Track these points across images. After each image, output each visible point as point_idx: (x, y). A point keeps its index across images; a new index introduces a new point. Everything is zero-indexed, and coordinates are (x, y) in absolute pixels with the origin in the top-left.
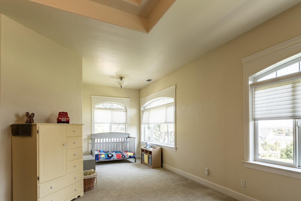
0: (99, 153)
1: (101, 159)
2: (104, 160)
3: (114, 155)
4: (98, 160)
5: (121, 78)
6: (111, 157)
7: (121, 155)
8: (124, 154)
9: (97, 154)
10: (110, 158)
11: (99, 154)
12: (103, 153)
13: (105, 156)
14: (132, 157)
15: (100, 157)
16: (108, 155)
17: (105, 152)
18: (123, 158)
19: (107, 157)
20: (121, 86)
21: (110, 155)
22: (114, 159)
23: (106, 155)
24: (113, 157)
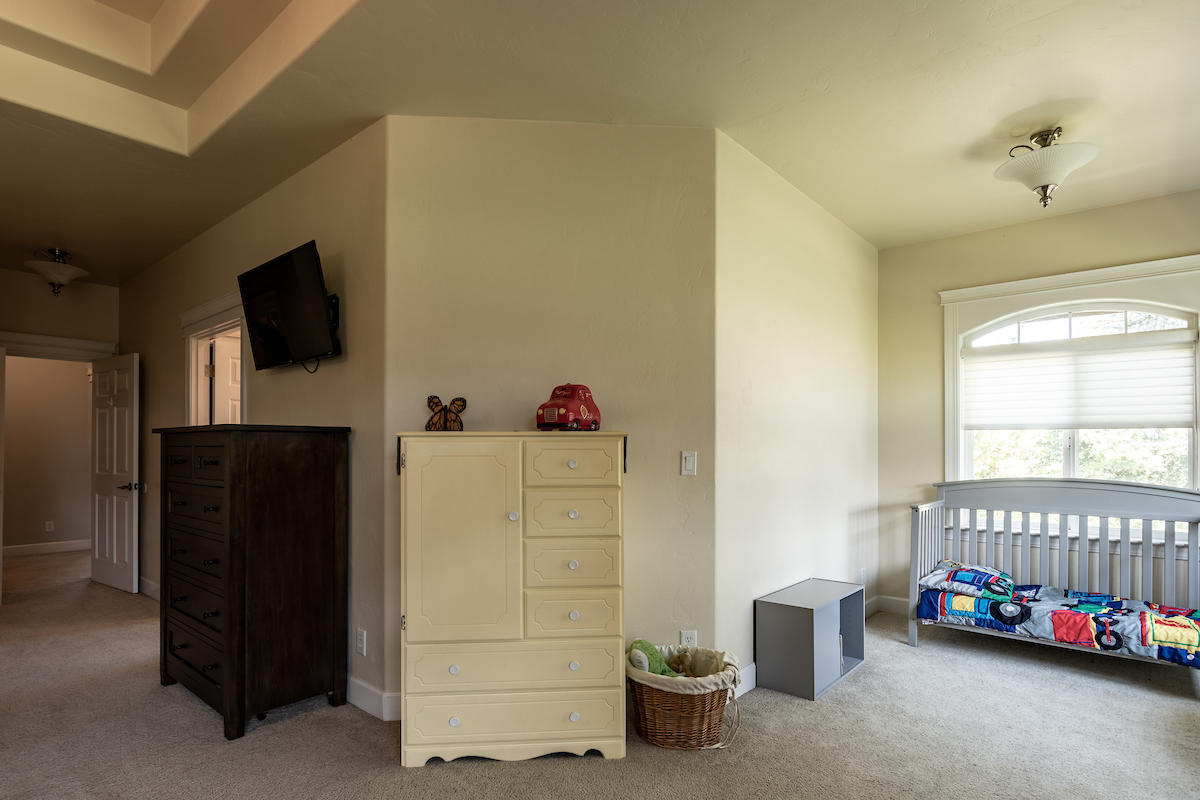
0: (945, 585)
1: (950, 618)
2: (968, 624)
3: (1035, 615)
4: (934, 618)
5: (1045, 137)
6: (1012, 621)
7: (1093, 624)
8: (1116, 622)
9: (931, 584)
10: (1004, 623)
11: (944, 591)
12: (972, 589)
13: (978, 607)
14: (1191, 657)
15: (942, 607)
16: (995, 608)
17: (987, 586)
18: (1105, 647)
19: (989, 616)
20: (1045, 188)
21: (1010, 609)
22: (1032, 636)
23: (984, 604)
24: (1028, 625)
